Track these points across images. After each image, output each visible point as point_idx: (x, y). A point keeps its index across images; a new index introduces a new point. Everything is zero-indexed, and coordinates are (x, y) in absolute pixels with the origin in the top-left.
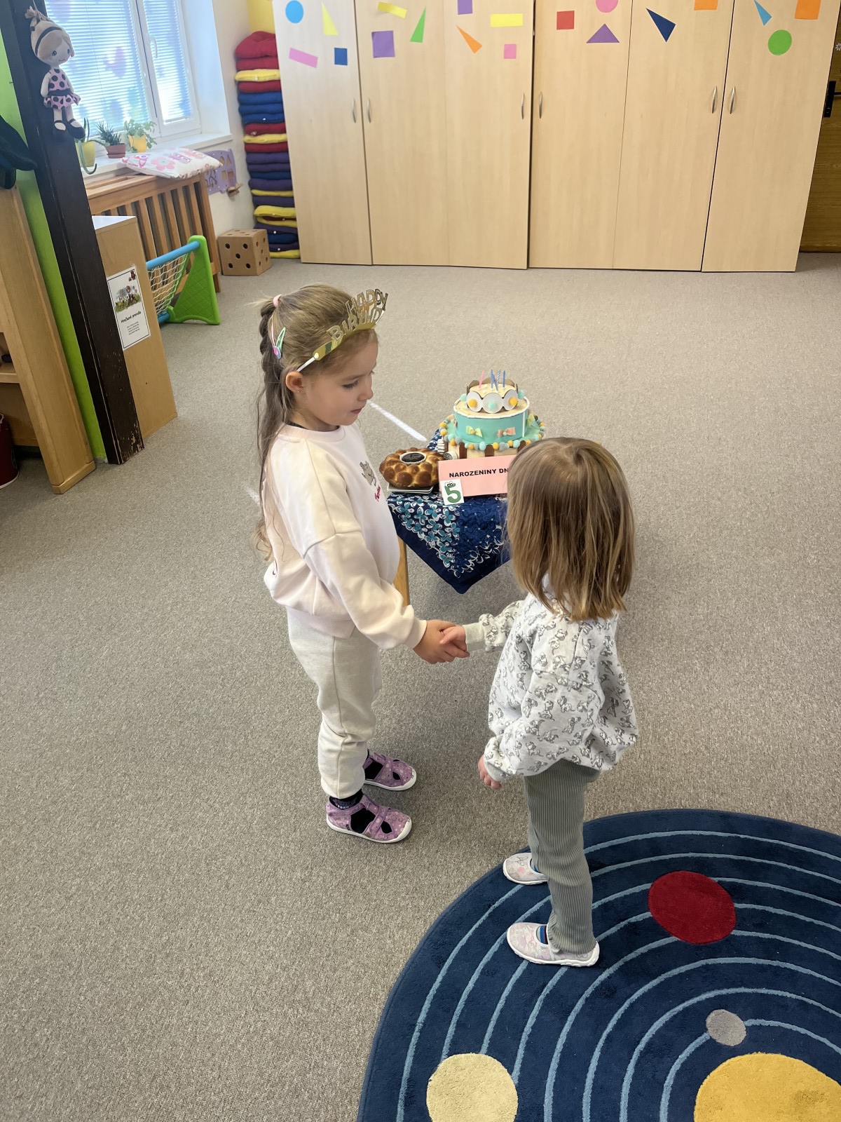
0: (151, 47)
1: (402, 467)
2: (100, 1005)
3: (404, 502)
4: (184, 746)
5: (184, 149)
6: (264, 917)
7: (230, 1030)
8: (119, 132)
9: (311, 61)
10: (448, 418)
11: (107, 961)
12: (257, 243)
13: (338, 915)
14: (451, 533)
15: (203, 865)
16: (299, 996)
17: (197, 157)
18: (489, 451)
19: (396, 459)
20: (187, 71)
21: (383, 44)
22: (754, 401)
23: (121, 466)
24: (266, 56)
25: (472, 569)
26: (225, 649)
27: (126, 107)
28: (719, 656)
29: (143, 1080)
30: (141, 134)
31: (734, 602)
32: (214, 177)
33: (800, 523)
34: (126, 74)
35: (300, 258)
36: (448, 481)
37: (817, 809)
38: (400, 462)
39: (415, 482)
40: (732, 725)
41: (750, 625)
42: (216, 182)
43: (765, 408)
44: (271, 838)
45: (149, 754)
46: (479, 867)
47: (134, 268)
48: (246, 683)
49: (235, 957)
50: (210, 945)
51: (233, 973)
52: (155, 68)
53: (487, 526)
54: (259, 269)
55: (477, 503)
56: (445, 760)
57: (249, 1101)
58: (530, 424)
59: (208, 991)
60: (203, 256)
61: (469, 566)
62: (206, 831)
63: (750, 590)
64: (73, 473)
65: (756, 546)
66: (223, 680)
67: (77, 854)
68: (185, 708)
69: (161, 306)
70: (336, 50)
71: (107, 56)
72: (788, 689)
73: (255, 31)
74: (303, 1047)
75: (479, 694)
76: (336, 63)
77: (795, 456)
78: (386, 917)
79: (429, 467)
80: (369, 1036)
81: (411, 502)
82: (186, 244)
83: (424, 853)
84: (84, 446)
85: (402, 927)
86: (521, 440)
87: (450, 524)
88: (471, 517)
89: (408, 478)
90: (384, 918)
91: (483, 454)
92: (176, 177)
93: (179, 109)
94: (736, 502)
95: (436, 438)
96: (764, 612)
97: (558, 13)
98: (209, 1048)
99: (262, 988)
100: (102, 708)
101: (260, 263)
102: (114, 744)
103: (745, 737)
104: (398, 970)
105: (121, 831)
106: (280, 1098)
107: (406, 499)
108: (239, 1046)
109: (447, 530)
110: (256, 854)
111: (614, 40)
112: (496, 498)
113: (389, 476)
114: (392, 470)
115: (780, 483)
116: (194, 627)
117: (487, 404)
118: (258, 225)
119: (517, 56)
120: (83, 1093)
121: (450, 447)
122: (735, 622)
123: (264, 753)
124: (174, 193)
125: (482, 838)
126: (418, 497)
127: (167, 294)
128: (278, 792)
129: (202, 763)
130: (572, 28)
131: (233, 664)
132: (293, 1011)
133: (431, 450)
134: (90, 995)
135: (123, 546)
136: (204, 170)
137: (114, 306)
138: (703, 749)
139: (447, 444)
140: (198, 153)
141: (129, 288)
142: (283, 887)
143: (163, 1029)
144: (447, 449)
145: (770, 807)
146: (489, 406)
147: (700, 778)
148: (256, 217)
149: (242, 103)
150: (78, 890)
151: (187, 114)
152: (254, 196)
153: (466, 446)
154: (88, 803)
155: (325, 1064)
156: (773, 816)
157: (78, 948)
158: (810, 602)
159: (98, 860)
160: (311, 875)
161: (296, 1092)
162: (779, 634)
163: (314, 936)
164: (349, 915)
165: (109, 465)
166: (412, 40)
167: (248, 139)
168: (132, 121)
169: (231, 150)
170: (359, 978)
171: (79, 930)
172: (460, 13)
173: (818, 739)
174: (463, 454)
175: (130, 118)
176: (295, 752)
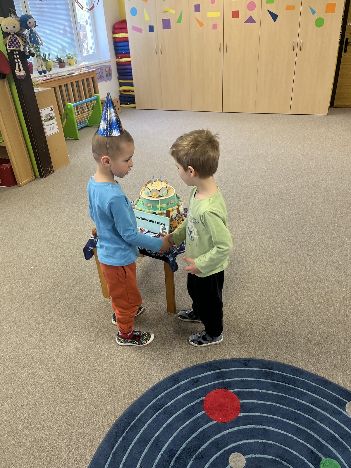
9: (140, 30)
15: (27, 298)
16: (44, 333)
21: (166, 24)
23: (44, 179)
24: (125, 28)
30: (73, 58)
32: (102, 75)
34: (67, 36)
35: (135, 107)
47: (52, 106)
59: (16, 330)
64: (26, 180)
70: (149, 26)
73: (121, 19)
76: (150, 31)
97: (233, 12)
99: (33, 331)
108: (20, 345)
111: (255, 22)
118: (121, 94)
119: (218, 28)
129: (38, 270)
130: (238, 17)
141: (50, 114)
148: (120, 91)
149: (115, 46)
152: (120, 83)
161: (33, 357)
164: (68, 314)
165: (40, 178)
167: (117, 60)
169: (110, 65)
170: (64, 330)
172: (195, 12)
175: (68, 52)
176: (69, 268)
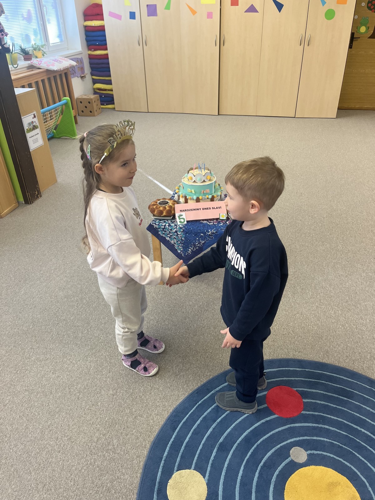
0: (44, 9)
1: (158, 207)
2: (20, 454)
3: (159, 223)
4: (59, 334)
5: (60, 57)
6: (95, 412)
7: (79, 464)
8: (29, 49)
9: (119, 17)
10: (180, 184)
11: (23, 434)
12: (95, 101)
13: (129, 410)
14: (181, 237)
17: (66, 61)
18: (198, 200)
19: (156, 203)
20: (61, 21)
21: (152, 10)
22: (317, 176)
23: (31, 205)
24: (98, 15)
25: (190, 253)
26: (78, 290)
27: (32, 37)
28: (299, 290)
29: (40, 487)
30: (39, 50)
31: (306, 266)
33: (335, 231)
34: (32, 22)
35: (114, 108)
36: (180, 214)
37: (339, 357)
38: (158, 205)
39: (164, 214)
40: (304, 321)
41: (313, 277)
42: (75, 72)
43: (322, 179)
44: (98, 376)
45: (43, 339)
46: (192, 387)
47: (35, 112)
48: (88, 306)
49: (82, 430)
50: (70, 425)
51: (81, 437)
52: (46, 19)
53: (197, 235)
54: (96, 113)
55: (193, 223)
56: (178, 339)
57: (88, 495)
58: (216, 187)
60: (69, 106)
61: (189, 252)
62: (69, 373)
63: (313, 261)
64: (7, 208)
65: (316, 241)
66: (77, 304)
67: (9, 385)
68: (60, 317)
69: (49, 131)
70: (130, 12)
71: (24, 14)
72: (328, 305)
73: (93, 3)
74: (112, 470)
75: (194, 309)
76: (130, 18)
77: (333, 201)
78: (151, 410)
79: (170, 207)
80: (142, 464)
81: (163, 223)
82: (61, 101)
83: (168, 381)
84: (12, 195)
85: (158, 415)
86: (212, 195)
87: (180, 233)
88: (190, 230)
89: (161, 212)
90: (150, 411)
91: (195, 201)
92: (55, 70)
93: (57, 38)
94: (308, 222)
95: (175, 193)
96: (319, 271)
98: (69, 472)
100: (21, 318)
101: (96, 110)
102: (27, 334)
103: (310, 326)
104: (155, 434)
105: (29, 375)
106: (102, 493)
107: (160, 222)
109: (179, 236)
110: (91, 384)
111: (257, 11)
112: (201, 221)
113: (152, 211)
114: (154, 208)
115: (327, 213)
116: (64, 280)
117: (197, 179)
118: (95, 93)
119: (213, 18)
120: (12, 494)
121: (181, 198)
122: (306, 275)
123: (96, 337)
124: (55, 77)
125: (194, 374)
126: (166, 221)
127: (52, 124)
128: (102, 355)
129: (68, 342)
130: (238, 5)
131: (82, 297)
132: (108, 454)
133: (172, 199)
134: (15, 449)
135: (31, 242)
136: (69, 67)
137: (26, 130)
138: (291, 332)
139: (179, 196)
140: (66, 59)
141: (32, 122)
142: (104, 398)
143: (49, 464)
144: (179, 199)
145: (319, 357)
146: (198, 179)
147: (290, 345)
148: (94, 89)
149: (87, 36)
150: (9, 401)
151: (61, 41)
152: (93, 79)
153: (187, 198)
154: (14, 362)
155: (122, 477)
156: (321, 361)
157: (9, 428)
158: (339, 266)
159: (18, 388)
160: (116, 392)
162: (325, 280)
163: (118, 420)
165: (25, 205)
166: (165, 9)
167: (90, 52)
168: (35, 44)
169: (82, 58)
171: (10, 420)
173: (340, 327)
174: (186, 201)
175: (34, 42)
